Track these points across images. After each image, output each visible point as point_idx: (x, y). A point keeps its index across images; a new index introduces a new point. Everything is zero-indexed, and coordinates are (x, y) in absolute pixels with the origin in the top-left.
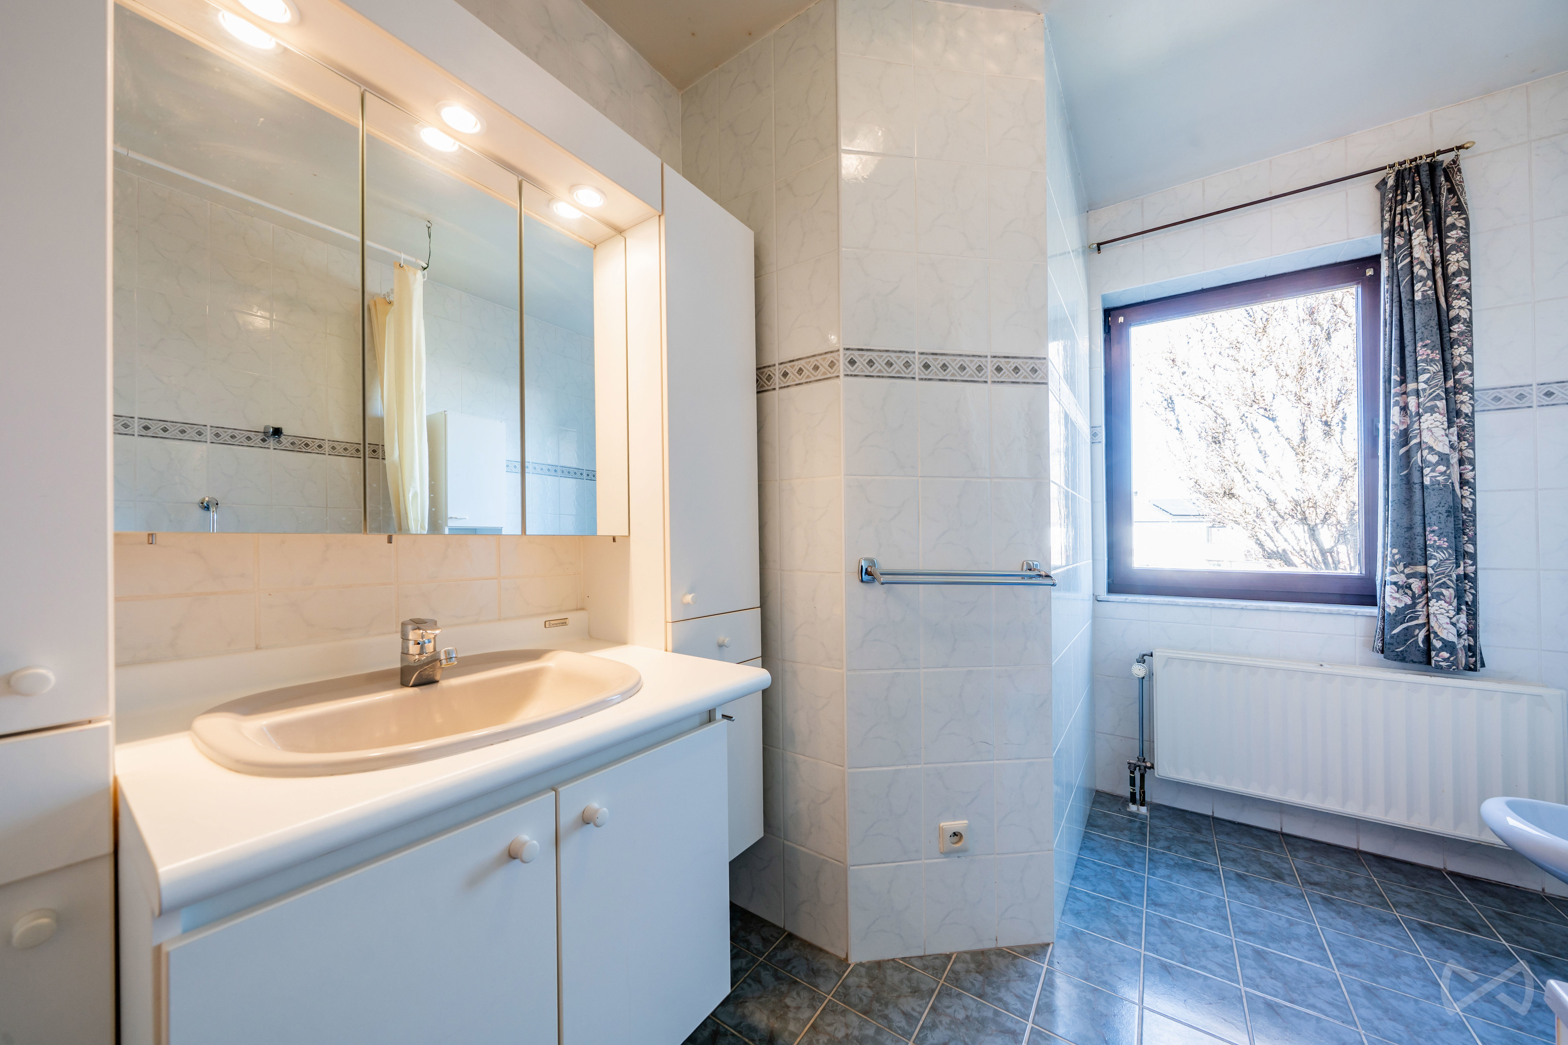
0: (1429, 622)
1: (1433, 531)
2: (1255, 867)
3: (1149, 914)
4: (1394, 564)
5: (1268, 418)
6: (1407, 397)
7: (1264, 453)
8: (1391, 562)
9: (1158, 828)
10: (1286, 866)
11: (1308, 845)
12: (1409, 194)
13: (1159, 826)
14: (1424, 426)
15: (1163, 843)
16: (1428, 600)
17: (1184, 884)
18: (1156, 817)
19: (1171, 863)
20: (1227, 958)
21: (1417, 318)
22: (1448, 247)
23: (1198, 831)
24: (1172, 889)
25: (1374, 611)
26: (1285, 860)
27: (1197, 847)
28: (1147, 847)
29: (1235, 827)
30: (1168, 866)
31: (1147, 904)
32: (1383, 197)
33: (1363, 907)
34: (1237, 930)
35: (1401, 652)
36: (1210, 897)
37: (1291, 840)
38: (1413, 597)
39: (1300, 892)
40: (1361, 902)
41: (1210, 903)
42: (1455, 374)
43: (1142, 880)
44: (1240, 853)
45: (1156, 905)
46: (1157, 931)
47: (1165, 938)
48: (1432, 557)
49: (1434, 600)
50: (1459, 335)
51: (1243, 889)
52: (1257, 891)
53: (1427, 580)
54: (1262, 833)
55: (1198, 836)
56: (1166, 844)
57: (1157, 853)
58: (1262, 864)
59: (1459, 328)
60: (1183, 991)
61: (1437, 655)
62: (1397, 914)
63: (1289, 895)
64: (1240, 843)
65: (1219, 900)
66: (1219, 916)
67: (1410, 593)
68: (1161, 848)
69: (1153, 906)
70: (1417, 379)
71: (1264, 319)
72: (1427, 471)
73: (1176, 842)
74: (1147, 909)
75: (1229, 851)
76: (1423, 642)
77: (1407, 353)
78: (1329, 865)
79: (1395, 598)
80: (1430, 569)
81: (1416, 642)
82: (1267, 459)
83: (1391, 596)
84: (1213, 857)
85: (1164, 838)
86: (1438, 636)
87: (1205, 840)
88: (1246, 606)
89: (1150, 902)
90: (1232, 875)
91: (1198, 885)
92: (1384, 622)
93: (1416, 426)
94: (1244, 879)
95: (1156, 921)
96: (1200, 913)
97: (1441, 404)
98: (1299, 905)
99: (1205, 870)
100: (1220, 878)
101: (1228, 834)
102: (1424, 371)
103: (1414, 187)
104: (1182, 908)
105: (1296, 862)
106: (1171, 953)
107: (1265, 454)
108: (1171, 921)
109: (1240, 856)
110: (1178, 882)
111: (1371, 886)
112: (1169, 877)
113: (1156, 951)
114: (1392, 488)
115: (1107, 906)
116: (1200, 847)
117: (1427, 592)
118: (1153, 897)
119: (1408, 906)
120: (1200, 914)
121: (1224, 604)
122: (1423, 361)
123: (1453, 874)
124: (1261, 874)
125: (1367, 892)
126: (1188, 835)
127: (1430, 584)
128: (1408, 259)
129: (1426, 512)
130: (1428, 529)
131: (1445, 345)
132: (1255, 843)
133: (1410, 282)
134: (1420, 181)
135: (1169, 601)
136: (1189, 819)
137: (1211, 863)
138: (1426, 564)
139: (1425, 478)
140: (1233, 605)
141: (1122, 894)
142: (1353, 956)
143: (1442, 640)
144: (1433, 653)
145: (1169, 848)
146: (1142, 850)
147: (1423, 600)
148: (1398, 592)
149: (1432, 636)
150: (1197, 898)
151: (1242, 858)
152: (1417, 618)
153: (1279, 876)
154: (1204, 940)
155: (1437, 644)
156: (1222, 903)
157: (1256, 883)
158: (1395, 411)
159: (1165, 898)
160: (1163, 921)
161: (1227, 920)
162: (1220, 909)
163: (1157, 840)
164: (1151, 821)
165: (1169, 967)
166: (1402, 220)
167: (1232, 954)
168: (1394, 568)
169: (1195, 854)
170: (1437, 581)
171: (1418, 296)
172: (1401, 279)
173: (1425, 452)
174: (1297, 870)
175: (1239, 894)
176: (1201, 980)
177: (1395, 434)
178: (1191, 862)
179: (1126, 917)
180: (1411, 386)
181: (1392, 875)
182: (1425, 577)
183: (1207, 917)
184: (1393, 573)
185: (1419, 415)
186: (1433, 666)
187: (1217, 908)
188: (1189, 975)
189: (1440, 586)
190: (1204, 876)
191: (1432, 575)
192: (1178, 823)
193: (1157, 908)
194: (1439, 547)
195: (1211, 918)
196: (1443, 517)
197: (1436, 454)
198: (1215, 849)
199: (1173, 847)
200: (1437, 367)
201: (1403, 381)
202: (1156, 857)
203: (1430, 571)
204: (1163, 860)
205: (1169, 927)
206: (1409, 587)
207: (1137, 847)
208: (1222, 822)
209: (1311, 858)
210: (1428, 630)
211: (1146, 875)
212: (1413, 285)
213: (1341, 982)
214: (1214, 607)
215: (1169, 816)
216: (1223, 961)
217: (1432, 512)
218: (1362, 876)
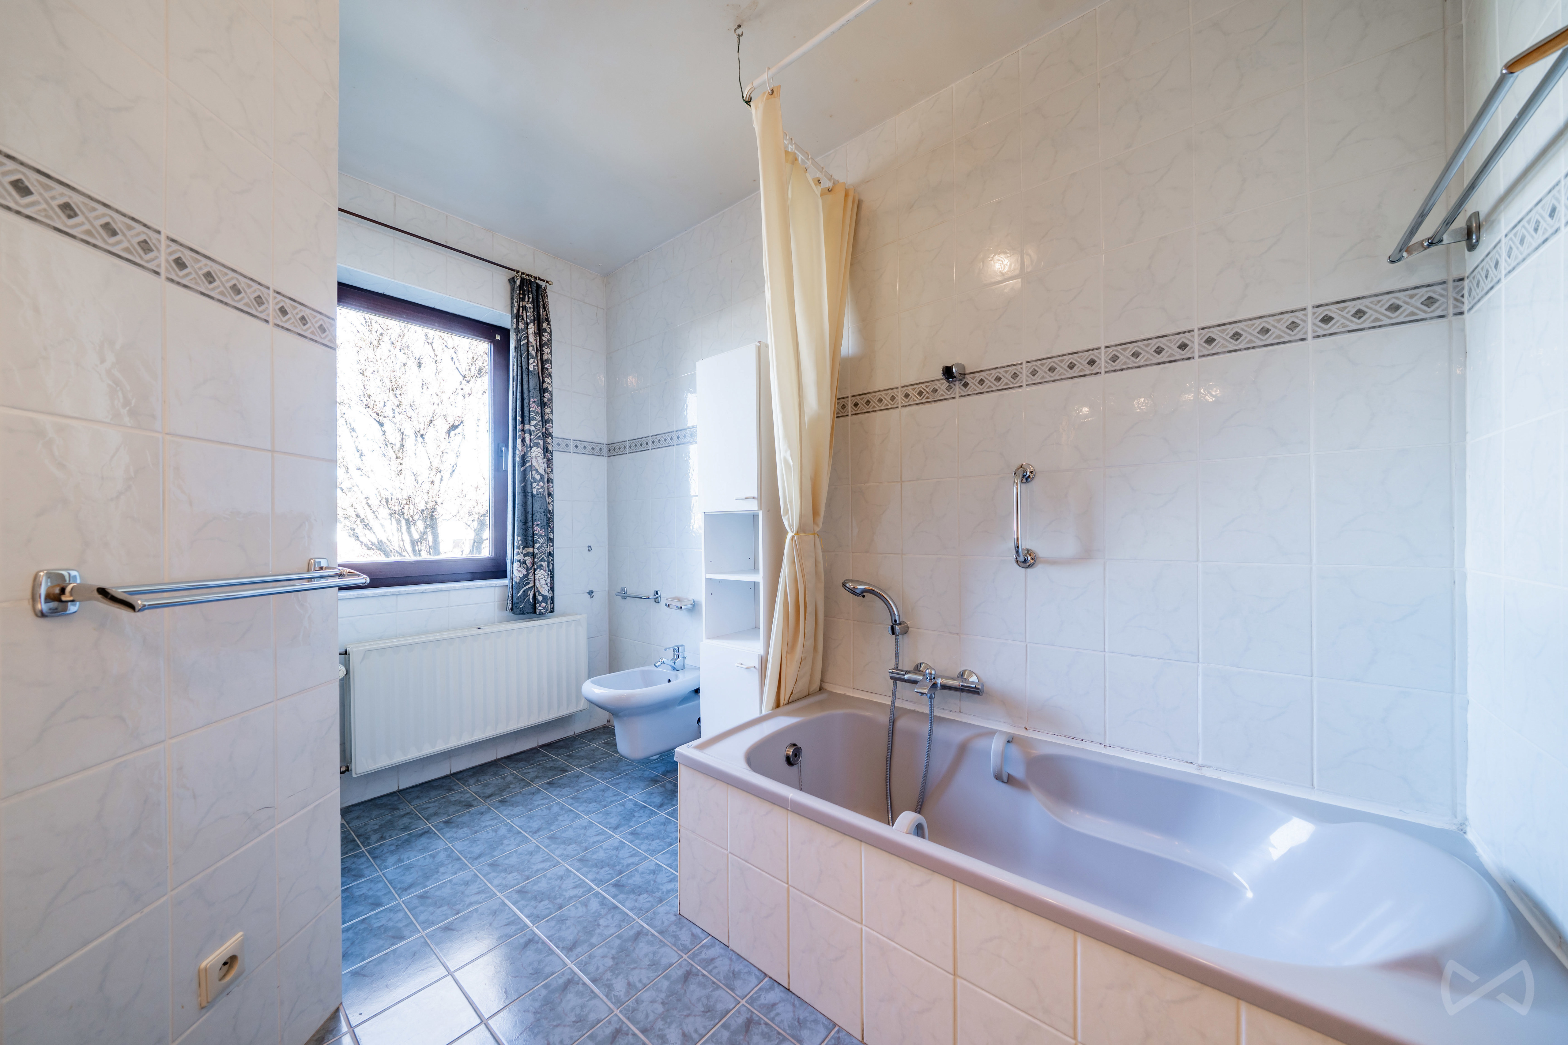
0: (535, 585)
1: (538, 525)
2: (452, 809)
3: (406, 901)
4: (518, 548)
5: (378, 422)
6: (525, 434)
7: (360, 452)
8: (517, 546)
9: (360, 827)
10: (468, 795)
11: (471, 773)
12: (526, 296)
13: (360, 825)
14: (534, 455)
15: (374, 838)
16: (535, 570)
17: (415, 857)
18: (353, 819)
19: (393, 848)
20: (478, 885)
21: (531, 382)
22: (543, 342)
23: (396, 809)
24: (408, 868)
25: (505, 582)
26: (465, 792)
27: (403, 822)
28: (364, 849)
29: (419, 788)
30: (392, 853)
31: (398, 895)
32: (512, 290)
33: (520, 792)
34: (470, 861)
35: (522, 607)
36: (438, 853)
37: (459, 776)
38: (527, 570)
39: (486, 807)
40: (518, 790)
41: (442, 856)
42: (546, 425)
43: (380, 879)
44: (436, 806)
45: (406, 890)
46: (421, 908)
47: (431, 909)
48: (537, 542)
49: (539, 570)
50: (547, 400)
51: (455, 830)
52: (462, 825)
53: (534, 557)
54: (439, 783)
55: (397, 813)
56: (378, 836)
57: (376, 848)
58: (454, 803)
59: (548, 396)
60: (470, 933)
61: (540, 606)
62: (536, 785)
63: (482, 813)
64: (430, 799)
65: (446, 850)
66: (454, 860)
67: (525, 566)
68: (376, 842)
69: (404, 892)
70: (530, 422)
71: (379, 333)
72: (535, 485)
73: (384, 829)
74: (401, 899)
75: (428, 810)
76: (532, 599)
77: (525, 404)
78: (490, 779)
79: (519, 571)
80: (536, 549)
81: (529, 599)
82: (363, 458)
83: (517, 569)
84: (420, 821)
85: (372, 832)
86: (540, 593)
87: (405, 812)
88: (426, 590)
89: (399, 892)
90: (442, 825)
91: (425, 849)
92: (513, 589)
93: (529, 455)
94: (451, 823)
95: (416, 902)
96: (440, 869)
97: (541, 442)
98: (491, 815)
99: (422, 835)
100: (435, 833)
101: (418, 797)
102: (534, 419)
103: (529, 295)
104: (429, 873)
105: (471, 789)
106: (443, 915)
107: (362, 453)
108: (426, 892)
109: (437, 808)
110: (409, 859)
111: (516, 777)
112: (400, 860)
113: (433, 923)
114: (518, 495)
115: (366, 926)
116: (406, 820)
117: (534, 565)
118: (399, 886)
119: (537, 777)
120: (442, 870)
121: (408, 590)
122: (534, 412)
123: (542, 746)
124: (458, 811)
125: (516, 782)
126: (390, 817)
127: (536, 560)
128: (526, 341)
129: (534, 512)
130: (535, 523)
131: (543, 405)
132: (439, 792)
133: (527, 356)
134: (531, 291)
135: (358, 595)
136: (382, 804)
137: (422, 826)
138: (533, 547)
139: (533, 490)
140: (415, 590)
141: (372, 904)
142: (535, 825)
143: (542, 595)
144: (538, 605)
145: (382, 838)
146: (362, 855)
147: (532, 571)
148: (520, 567)
149: (537, 594)
150: (431, 860)
151: (439, 808)
152: (528, 583)
153: (469, 805)
154: (457, 886)
155: (540, 598)
156: (449, 850)
157: (460, 820)
158: (519, 441)
159: (408, 879)
160: (422, 897)
161: (460, 859)
162: (451, 855)
163: (368, 838)
164: (350, 825)
165: (450, 926)
166: (523, 313)
167: (479, 879)
168: (519, 550)
169: (406, 828)
170: (540, 557)
171: (531, 368)
172: (522, 352)
173: (534, 472)
174: (476, 794)
175: (455, 835)
176: (475, 914)
177: (519, 457)
178: (407, 837)
179: (390, 919)
180: (527, 427)
181: (520, 764)
182: (533, 555)
183: (447, 868)
184: (518, 554)
185: (531, 447)
186: (538, 613)
187: (449, 856)
188: (465, 919)
189: (540, 561)
190: (424, 840)
191: (537, 553)
192: (375, 813)
193: (409, 891)
194: (541, 535)
195: (450, 866)
196: (542, 515)
197: (539, 474)
198: (416, 814)
199: (384, 835)
200: (539, 418)
201: (523, 422)
202: (377, 852)
203: (536, 551)
204: (385, 851)
205: (428, 898)
206: (525, 563)
207: (355, 856)
208: (408, 791)
209: (478, 780)
210: (535, 591)
211: (381, 873)
212: (528, 360)
213: (539, 845)
214: (400, 594)
215: (364, 811)
216: (478, 888)
217: (537, 512)
218: (509, 773)
